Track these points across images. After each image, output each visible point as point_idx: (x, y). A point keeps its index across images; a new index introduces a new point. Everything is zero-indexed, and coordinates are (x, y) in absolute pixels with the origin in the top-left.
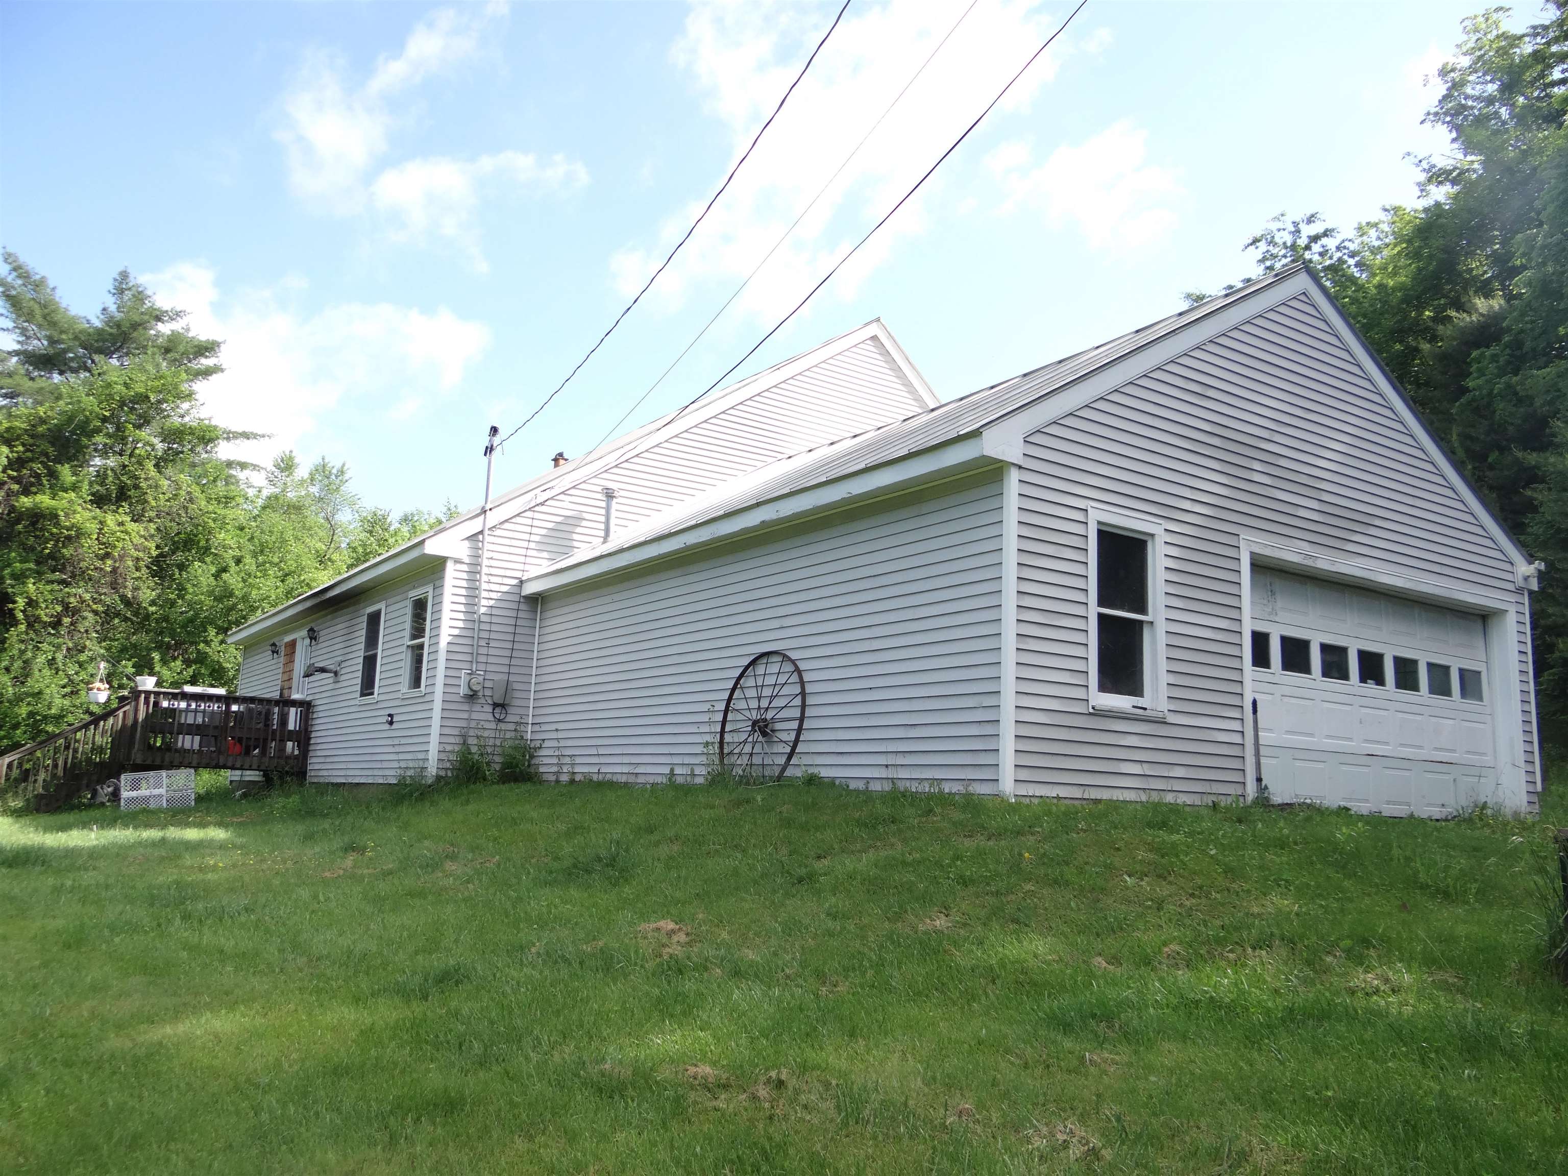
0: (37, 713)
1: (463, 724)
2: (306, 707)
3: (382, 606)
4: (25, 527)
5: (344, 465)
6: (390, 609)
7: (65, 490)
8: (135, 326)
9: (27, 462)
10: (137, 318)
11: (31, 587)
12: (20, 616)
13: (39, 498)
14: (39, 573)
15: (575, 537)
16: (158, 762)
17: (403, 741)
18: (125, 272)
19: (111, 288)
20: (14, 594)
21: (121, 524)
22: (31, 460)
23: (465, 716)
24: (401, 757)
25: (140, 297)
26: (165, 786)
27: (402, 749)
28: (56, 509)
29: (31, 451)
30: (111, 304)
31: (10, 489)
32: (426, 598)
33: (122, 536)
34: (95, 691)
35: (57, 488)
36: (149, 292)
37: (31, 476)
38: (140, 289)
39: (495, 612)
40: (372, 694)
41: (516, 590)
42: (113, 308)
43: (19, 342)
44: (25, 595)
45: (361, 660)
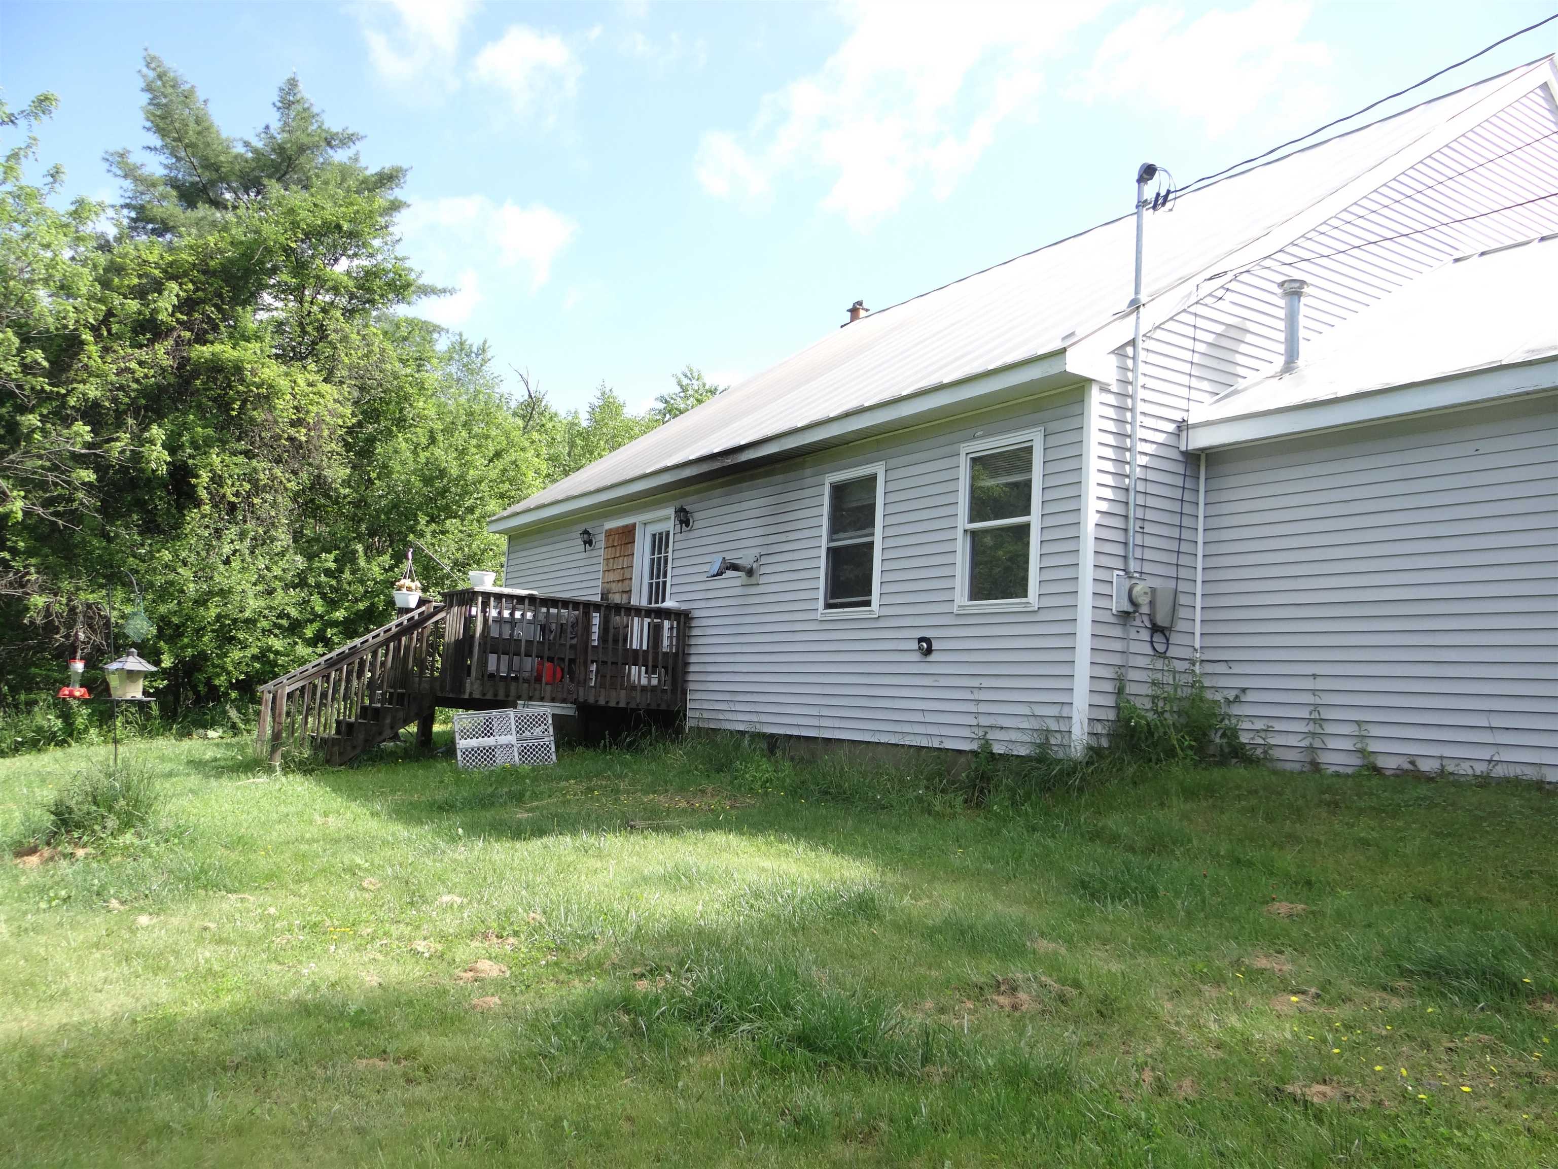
0: (226, 616)
1: (1117, 660)
2: (683, 618)
3: (879, 469)
4: (203, 383)
5: (485, 342)
6: (893, 475)
7: (248, 340)
8: (302, 149)
9: (198, 304)
10: (305, 140)
11: (216, 459)
12: (203, 494)
13: (218, 347)
14: (223, 442)
15: (1239, 359)
16: (501, 697)
17: (986, 683)
18: (293, 79)
19: (276, 99)
20: (196, 465)
21: (311, 385)
22: (203, 301)
23: (1118, 646)
24: (983, 708)
25: (307, 115)
26: (514, 732)
27: (982, 696)
28: (242, 361)
29: (203, 290)
30: (274, 121)
31: (179, 336)
32: (1029, 450)
33: (316, 398)
34: (404, 590)
35: (239, 336)
36: (315, 110)
37: (203, 321)
38: (306, 106)
39: (1151, 476)
40: (868, 603)
41: (1172, 441)
42: (275, 125)
43: (166, 167)
44: (209, 468)
45: (823, 553)
